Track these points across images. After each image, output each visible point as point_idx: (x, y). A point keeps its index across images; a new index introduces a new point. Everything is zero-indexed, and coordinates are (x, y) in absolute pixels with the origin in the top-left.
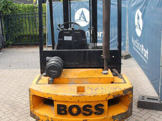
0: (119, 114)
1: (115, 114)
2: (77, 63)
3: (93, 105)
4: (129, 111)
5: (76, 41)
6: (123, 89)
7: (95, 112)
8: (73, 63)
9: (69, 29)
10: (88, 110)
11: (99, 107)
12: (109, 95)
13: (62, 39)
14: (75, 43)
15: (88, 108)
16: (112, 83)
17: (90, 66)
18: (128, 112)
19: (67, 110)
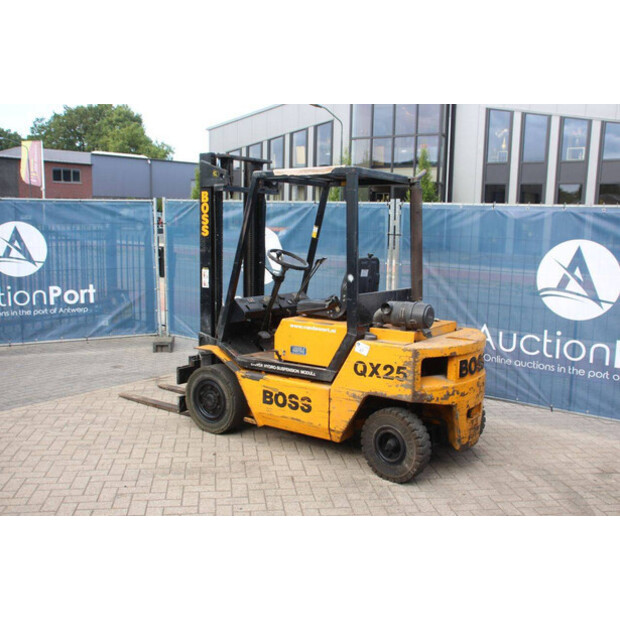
5: (371, 277)
19: (468, 366)
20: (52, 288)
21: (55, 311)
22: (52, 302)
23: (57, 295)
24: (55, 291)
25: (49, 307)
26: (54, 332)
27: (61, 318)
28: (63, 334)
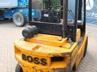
0: (59, 68)
1: (56, 67)
2: (48, 31)
3: (40, 58)
4: (68, 68)
5: (51, 17)
6: (62, 52)
7: (41, 63)
8: (46, 31)
9: (57, 10)
10: (37, 61)
11: (43, 60)
12: (50, 54)
13: (43, 16)
14: (51, 19)
15: (37, 59)
16: (60, 47)
17: (56, 34)
18: (66, 68)
19: (26, 58)
20: (93, 13)
21: (92, 18)
22: (92, 16)
23: (94, 14)
24: (93, 14)
25: (92, 17)
26: (92, 22)
27: (93, 20)
28: (94, 23)
